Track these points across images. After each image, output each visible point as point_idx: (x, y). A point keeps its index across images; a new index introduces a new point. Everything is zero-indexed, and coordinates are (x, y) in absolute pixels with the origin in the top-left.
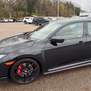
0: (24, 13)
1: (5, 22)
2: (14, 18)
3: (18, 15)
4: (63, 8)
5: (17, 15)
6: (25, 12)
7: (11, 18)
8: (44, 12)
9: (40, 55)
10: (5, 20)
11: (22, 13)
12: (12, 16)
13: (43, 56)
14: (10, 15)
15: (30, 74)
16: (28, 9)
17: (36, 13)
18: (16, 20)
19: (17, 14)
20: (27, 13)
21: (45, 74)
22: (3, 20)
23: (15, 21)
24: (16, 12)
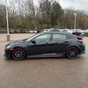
1: (31, 33)
2: (39, 30)
3: (42, 28)
5: (42, 27)
6: (48, 25)
7: (36, 30)
9: (25, 48)
10: (31, 31)
11: (46, 25)
12: (37, 28)
13: (27, 48)
14: (36, 27)
15: (21, 56)
16: (52, 22)
17: (58, 25)
18: (39, 32)
20: (50, 26)
21: (28, 57)
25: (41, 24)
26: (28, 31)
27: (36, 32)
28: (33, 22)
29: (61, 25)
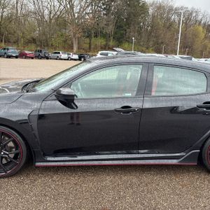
0: (105, 43)
1: (61, 59)
2: (82, 52)
3: (92, 46)
4: (202, 35)
5: (90, 46)
7: (75, 51)
8: (151, 43)
10: (63, 55)
11: (100, 41)
12: (78, 48)
16: (116, 33)
17: (132, 43)
18: (84, 57)
19: (90, 43)
20: (111, 43)
22: (58, 55)
23: (82, 59)
24: (88, 40)
25: (89, 36)
26: (56, 53)
27: (76, 57)
28: (70, 31)
29: (138, 43)
